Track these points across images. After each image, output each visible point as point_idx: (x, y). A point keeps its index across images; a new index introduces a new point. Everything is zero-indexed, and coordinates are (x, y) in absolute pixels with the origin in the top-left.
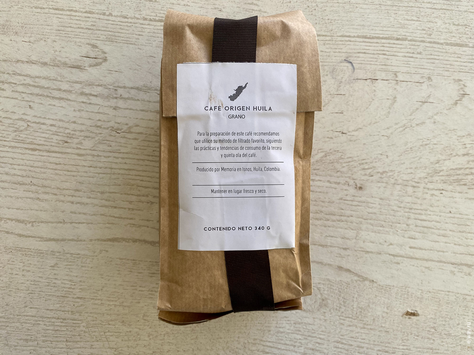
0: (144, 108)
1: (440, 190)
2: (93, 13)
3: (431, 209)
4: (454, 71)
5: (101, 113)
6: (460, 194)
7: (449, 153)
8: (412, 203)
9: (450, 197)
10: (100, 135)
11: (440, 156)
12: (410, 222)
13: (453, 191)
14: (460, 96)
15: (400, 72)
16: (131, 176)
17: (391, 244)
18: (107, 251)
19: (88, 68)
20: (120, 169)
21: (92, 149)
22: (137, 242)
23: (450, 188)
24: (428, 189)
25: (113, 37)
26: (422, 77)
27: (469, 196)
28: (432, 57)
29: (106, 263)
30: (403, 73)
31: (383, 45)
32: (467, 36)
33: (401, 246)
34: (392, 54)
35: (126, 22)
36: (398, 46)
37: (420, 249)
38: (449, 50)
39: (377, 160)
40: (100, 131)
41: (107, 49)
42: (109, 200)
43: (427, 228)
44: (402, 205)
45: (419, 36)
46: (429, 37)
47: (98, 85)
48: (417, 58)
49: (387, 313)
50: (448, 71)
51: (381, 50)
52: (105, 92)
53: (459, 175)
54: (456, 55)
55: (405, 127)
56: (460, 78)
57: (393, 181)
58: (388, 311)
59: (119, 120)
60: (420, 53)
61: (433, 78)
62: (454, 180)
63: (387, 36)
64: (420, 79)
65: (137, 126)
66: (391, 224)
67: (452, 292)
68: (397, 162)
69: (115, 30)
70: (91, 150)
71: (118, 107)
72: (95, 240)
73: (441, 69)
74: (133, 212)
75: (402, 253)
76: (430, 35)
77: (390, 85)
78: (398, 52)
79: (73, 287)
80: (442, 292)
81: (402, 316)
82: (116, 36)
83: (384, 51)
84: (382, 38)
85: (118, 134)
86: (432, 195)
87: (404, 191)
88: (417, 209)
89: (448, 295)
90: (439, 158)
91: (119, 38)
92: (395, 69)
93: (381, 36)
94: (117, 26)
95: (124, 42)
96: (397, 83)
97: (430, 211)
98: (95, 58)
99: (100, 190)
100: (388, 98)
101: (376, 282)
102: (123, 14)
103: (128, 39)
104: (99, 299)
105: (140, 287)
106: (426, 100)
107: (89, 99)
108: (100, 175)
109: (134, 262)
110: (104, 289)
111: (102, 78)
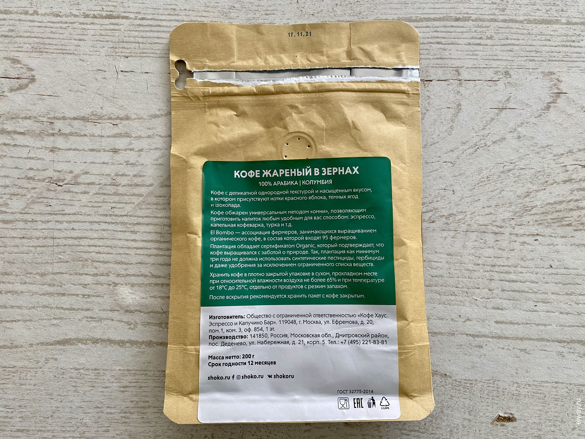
0: (94, 147)
1: (533, 235)
2: (11, 13)
3: (523, 263)
4: (542, 61)
5: (32, 158)
6: (563, 240)
7: (543, 181)
8: (495, 257)
9: (548, 245)
10: (33, 191)
11: (530, 185)
12: (493, 285)
13: (553, 235)
14: (553, 97)
15: (463, 67)
16: (82, 247)
17: (468, 319)
18: (56, 360)
19: (8, 94)
20: (65, 238)
21: (23, 212)
22: (98, 343)
23: (548, 231)
24: (517, 235)
25: (42, 46)
26: (496, 73)
27: (576, 241)
28: (509, 42)
29: (55, 377)
30: (467, 68)
31: (436, 29)
32: (557, 8)
33: (483, 321)
34: (450, 41)
35: (58, 23)
36: (459, 30)
37: (511, 323)
38: (533, 30)
39: (439, 199)
40: (33, 184)
41: (33, 63)
42: (54, 285)
43: (519, 291)
44: (480, 262)
45: (487, 13)
46: (503, 13)
47: (26, 118)
48: (486, 45)
49: (469, 420)
50: (534, 60)
51: (434, 37)
52: (36, 127)
53: (560, 211)
54: (543, 37)
55: (476, 147)
56: (551, 70)
57: (464, 227)
58: (471, 418)
59: (59, 167)
60: (491, 38)
61: (512, 73)
62: (552, 219)
63: (441, 16)
64: (494, 76)
65: (87, 173)
66: (467, 290)
67: (562, 383)
68: (469, 199)
69: (43, 35)
70: (21, 213)
71: (57, 148)
72: (38, 344)
73: (522, 59)
74: (89, 300)
75: (485, 331)
76: (504, 10)
77: (450, 87)
78: (458, 38)
79: (10, 415)
80: (547, 384)
81: (492, 424)
82: (45, 44)
83: (438, 38)
84: (434, 20)
85: (59, 188)
86: (523, 243)
87: (482, 241)
88: (503, 266)
89: (556, 387)
90: (529, 189)
91: (50, 47)
92: (457, 63)
93: (432, 16)
94: (47, 29)
95: (58, 51)
96: (461, 84)
97: (521, 267)
98: (18, 78)
99: (39, 271)
100: (449, 106)
101: (450, 377)
102: (55, 10)
103: (64, 47)
104: (48, 431)
105: (108, 407)
106: (505, 106)
107: (13, 139)
108: (38, 249)
109: (97, 372)
110: (55, 416)
111: (29, 107)
